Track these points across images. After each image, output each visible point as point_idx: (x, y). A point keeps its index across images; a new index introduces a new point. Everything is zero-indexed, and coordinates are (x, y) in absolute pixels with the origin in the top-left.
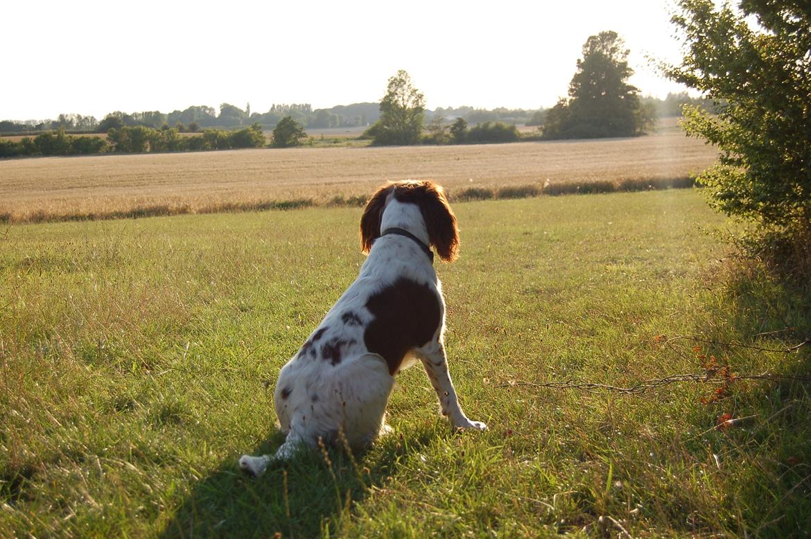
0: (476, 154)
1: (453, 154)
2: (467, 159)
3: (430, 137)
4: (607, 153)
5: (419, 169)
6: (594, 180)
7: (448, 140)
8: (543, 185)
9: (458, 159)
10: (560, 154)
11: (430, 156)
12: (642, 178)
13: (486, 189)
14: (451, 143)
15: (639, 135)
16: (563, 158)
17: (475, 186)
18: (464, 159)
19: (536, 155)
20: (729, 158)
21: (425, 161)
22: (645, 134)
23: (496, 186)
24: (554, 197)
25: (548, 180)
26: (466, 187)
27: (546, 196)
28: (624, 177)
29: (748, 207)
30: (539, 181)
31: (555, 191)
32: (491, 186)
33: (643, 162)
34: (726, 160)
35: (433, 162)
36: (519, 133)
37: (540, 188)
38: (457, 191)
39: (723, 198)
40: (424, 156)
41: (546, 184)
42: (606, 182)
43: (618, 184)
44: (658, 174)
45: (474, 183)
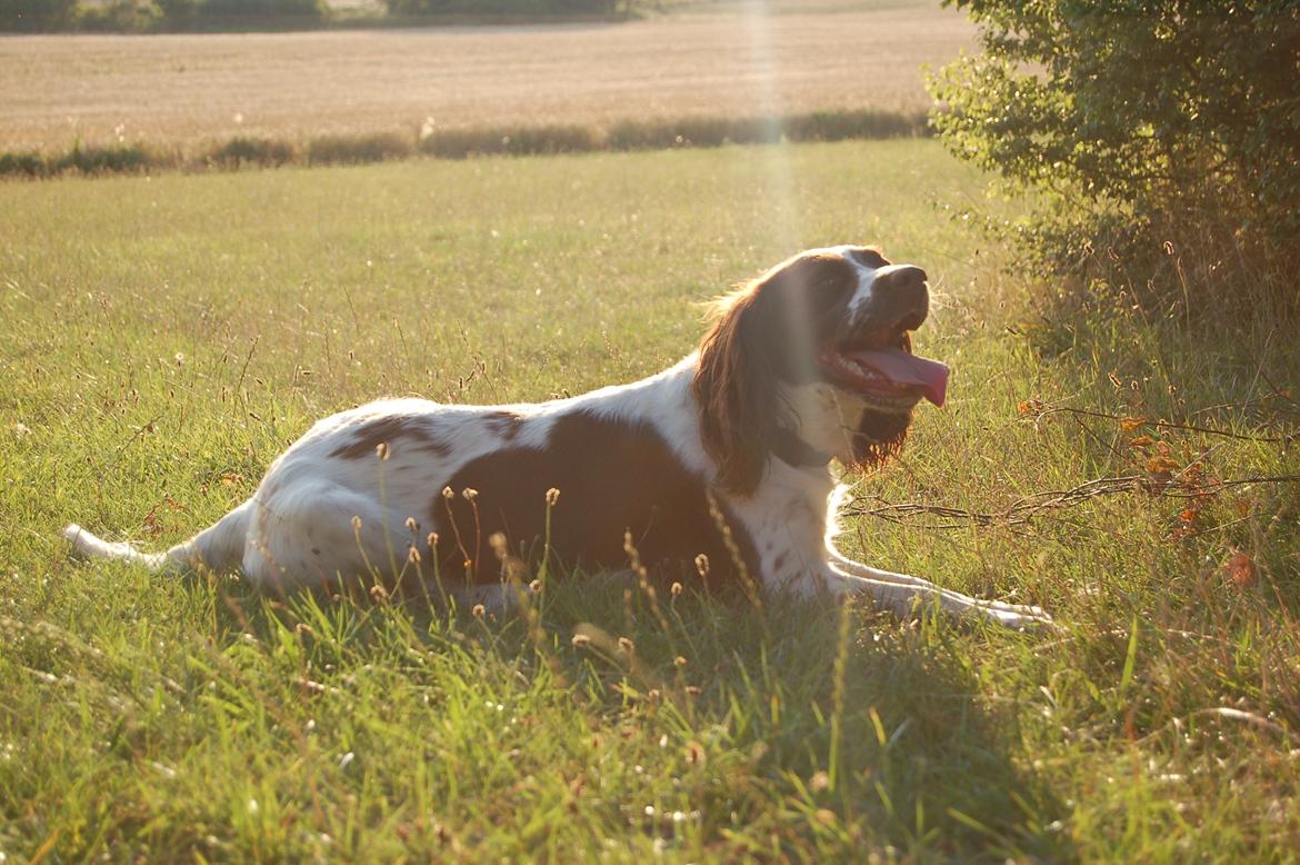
0: (225, 56)
1: (167, 55)
2: (204, 69)
3: (101, 15)
4: (554, 60)
5: (81, 92)
6: (543, 121)
7: (147, 21)
8: (418, 130)
9: (182, 70)
10: (437, 60)
11: (109, 61)
12: (658, 119)
13: (276, 140)
14: (155, 29)
15: (623, 18)
16: (445, 71)
17: (250, 134)
18: (197, 69)
19: (379, 64)
20: (1007, 38)
21: (96, 72)
22: (639, 18)
23: (300, 133)
24: (448, 163)
25: (431, 120)
26: (226, 136)
27: (427, 158)
28: (615, 116)
29: (1052, 155)
30: (408, 122)
31: (451, 147)
32: (289, 133)
33: (642, 84)
34: (999, 43)
35: (116, 76)
36: (328, 8)
37: (412, 140)
38: (202, 145)
39: (999, 130)
40: (93, 61)
41: (427, 131)
42: (573, 127)
43: (601, 133)
44: (695, 111)
45: (244, 125)
